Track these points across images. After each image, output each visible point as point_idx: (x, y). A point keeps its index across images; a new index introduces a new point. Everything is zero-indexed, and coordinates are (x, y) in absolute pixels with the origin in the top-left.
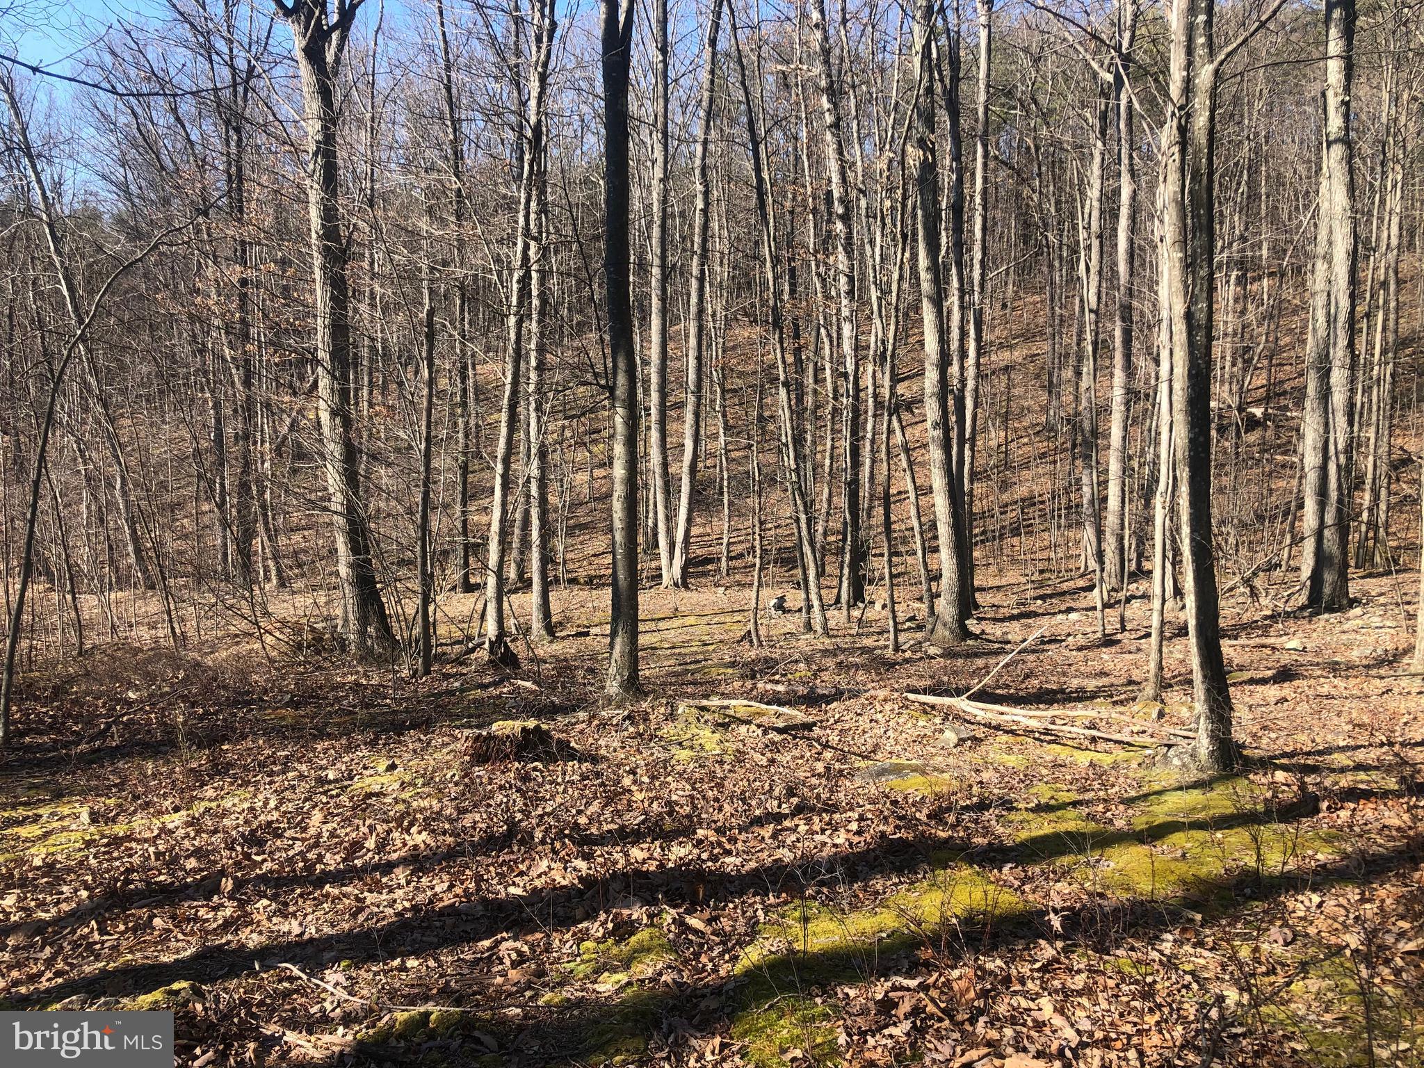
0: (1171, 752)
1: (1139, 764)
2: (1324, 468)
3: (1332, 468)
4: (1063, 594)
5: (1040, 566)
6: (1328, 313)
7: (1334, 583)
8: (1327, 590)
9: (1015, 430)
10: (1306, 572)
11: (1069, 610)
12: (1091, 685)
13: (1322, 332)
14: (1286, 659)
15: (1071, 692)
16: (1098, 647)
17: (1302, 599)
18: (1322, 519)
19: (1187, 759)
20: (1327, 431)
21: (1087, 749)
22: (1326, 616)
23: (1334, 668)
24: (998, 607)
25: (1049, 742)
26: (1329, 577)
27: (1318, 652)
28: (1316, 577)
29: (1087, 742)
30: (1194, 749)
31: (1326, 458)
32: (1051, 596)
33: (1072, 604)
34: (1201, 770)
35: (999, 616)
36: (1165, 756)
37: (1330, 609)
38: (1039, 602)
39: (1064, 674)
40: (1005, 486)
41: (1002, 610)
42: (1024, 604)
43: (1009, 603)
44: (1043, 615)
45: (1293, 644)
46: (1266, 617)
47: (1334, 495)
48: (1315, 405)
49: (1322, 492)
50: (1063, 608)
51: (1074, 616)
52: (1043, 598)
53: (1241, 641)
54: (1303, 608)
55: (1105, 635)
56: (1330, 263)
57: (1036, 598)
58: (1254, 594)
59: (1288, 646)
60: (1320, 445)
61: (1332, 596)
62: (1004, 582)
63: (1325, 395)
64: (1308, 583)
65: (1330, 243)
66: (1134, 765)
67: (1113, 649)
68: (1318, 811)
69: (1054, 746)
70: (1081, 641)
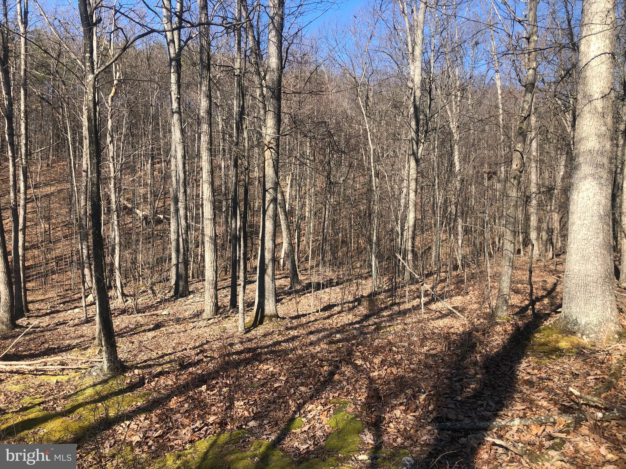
0: (93, 370)
1: (79, 378)
2: (178, 241)
3: (181, 240)
4: (75, 300)
5: (67, 288)
6: (177, 179)
7: (183, 285)
8: (181, 289)
9: (54, 224)
10: (173, 282)
11: (76, 307)
12: (75, 342)
13: (175, 186)
14: (160, 319)
15: (63, 348)
16: (83, 324)
17: (172, 293)
18: (178, 260)
19: (99, 371)
20: (178, 225)
21: (59, 375)
22: (180, 299)
23: (178, 321)
24: (40, 310)
25: (40, 375)
26: (181, 283)
27: (174, 314)
28: (177, 284)
29: (59, 371)
30: (102, 366)
31: (178, 236)
32: (68, 302)
33: (77, 305)
34: (104, 375)
35: (39, 314)
36: (90, 372)
37: (182, 296)
38: (62, 305)
39: (63, 339)
40: (49, 250)
41: (42, 311)
42: (54, 307)
43: (46, 307)
44: (63, 311)
45: (165, 312)
46: (158, 302)
47: (182, 250)
48: (174, 215)
49: (178, 251)
50: (73, 307)
51: (77, 310)
52: (64, 303)
53: (146, 314)
54: (172, 297)
55: (87, 318)
56: (176, 159)
57: (60, 304)
58: (154, 293)
59: (163, 313)
60: (176, 231)
61: (183, 291)
62: (47, 297)
63: (177, 211)
64: (174, 286)
65: (176, 151)
66: (77, 378)
67: (90, 324)
68: (144, 384)
69: (43, 376)
70: (77, 321)
